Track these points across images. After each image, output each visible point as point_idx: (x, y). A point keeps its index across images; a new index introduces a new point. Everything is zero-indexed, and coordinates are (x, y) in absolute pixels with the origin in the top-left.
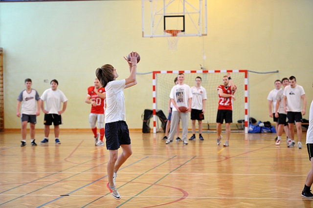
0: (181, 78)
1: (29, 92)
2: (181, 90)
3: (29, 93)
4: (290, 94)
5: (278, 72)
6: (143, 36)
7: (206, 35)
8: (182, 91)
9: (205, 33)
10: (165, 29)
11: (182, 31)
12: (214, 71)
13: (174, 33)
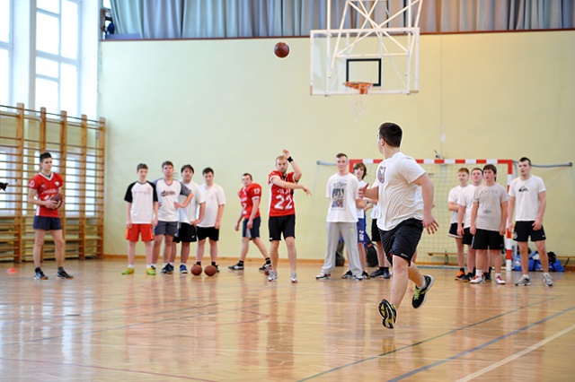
0: (341, 164)
1: (169, 182)
2: (342, 185)
3: (169, 185)
4: (520, 190)
5: (571, 165)
6: (311, 94)
7: (417, 92)
8: (342, 188)
9: (416, 89)
10: (347, 80)
11: (375, 85)
12: (454, 162)
13: (362, 88)
